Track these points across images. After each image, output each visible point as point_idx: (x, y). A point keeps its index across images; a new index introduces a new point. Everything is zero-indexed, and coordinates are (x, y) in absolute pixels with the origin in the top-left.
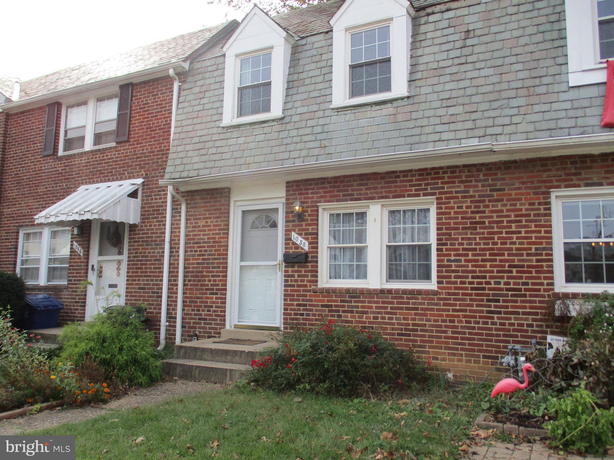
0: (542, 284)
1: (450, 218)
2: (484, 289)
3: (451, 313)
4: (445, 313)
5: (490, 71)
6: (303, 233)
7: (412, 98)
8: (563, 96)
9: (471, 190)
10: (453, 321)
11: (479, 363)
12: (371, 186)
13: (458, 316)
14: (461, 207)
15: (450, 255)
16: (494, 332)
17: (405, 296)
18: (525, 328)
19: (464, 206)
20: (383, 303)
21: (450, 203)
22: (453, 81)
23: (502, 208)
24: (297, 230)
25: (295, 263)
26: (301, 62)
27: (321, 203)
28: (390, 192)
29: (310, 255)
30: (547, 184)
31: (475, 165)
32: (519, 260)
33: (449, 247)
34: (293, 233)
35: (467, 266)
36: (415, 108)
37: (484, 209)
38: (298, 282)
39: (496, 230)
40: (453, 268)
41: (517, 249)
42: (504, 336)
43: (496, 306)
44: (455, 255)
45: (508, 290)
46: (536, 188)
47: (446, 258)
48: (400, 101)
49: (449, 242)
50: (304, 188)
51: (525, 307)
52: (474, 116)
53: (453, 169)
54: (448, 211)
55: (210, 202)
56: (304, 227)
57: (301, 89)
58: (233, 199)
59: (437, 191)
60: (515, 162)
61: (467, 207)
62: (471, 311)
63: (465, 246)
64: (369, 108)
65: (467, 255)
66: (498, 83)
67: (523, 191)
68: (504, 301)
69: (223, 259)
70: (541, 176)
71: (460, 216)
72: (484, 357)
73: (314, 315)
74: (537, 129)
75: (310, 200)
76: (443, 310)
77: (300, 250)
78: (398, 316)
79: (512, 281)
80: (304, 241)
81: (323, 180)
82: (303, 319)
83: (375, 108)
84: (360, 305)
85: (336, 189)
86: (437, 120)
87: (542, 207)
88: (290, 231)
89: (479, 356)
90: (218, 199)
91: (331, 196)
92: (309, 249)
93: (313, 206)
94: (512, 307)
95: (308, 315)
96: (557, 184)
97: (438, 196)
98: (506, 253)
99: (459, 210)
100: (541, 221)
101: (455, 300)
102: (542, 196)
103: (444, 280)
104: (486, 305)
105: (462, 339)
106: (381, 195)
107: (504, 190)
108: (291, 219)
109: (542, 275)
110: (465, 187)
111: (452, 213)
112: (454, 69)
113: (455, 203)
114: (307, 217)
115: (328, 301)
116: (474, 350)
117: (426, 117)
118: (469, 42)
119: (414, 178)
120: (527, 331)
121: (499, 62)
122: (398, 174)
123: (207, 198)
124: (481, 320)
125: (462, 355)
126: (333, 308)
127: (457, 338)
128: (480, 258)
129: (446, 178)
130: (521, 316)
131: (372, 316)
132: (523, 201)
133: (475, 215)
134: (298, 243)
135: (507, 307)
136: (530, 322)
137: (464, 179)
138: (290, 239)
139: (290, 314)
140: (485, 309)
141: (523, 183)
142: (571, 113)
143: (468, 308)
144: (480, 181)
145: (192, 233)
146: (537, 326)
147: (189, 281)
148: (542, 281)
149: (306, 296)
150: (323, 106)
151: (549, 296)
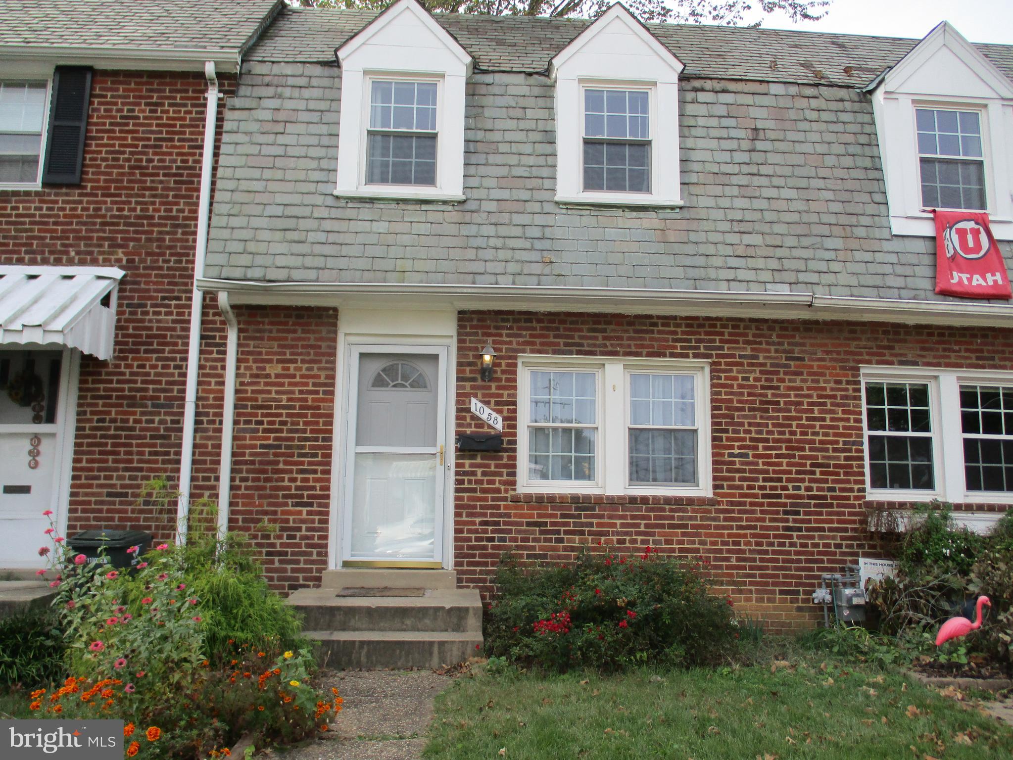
0: (851, 490)
1: (732, 394)
2: (779, 496)
3: (735, 531)
4: (726, 532)
5: (793, 194)
6: (493, 400)
7: (685, 210)
8: (887, 246)
9: (761, 355)
10: (739, 544)
11: (775, 602)
12: (612, 334)
13: (745, 536)
14: (747, 379)
15: (732, 447)
16: (794, 557)
17: (667, 507)
18: (833, 549)
19: (752, 377)
20: (633, 517)
21: (731, 371)
22: (744, 197)
23: (802, 384)
24: (480, 395)
25: (478, 451)
26: (488, 113)
27: (525, 352)
28: (643, 346)
29: (505, 439)
30: (856, 357)
31: (765, 321)
32: (824, 457)
33: (730, 435)
34: (474, 400)
35: (757, 464)
36: (694, 225)
37: (779, 384)
38: (483, 484)
39: (794, 414)
40: (738, 466)
41: (821, 442)
42: (807, 561)
43: (795, 521)
44: (739, 448)
45: (810, 497)
46: (843, 361)
47: (727, 451)
48: (668, 211)
49: (731, 428)
50: (493, 324)
51: (832, 521)
52: (779, 252)
53: (736, 322)
54: (729, 382)
55: (295, 332)
56: (494, 391)
57: (492, 159)
58: (343, 329)
59: (714, 352)
60: (817, 322)
61: (756, 379)
62: (762, 528)
63: (753, 435)
64: (619, 213)
65: (756, 448)
66: (806, 212)
67: (828, 364)
68: (806, 513)
69: (324, 439)
70: (848, 346)
71: (745, 391)
72: (782, 592)
73: (515, 540)
74: (861, 283)
75: (504, 347)
76: (724, 527)
77: (486, 430)
78: (657, 538)
79: (814, 485)
80: (494, 415)
81: (528, 317)
82: (493, 547)
83: (628, 214)
84: (595, 521)
85: (552, 333)
86: (729, 250)
87: (850, 387)
88: (468, 395)
89: (773, 592)
90: (313, 328)
91: (542, 344)
92: (503, 428)
93: (510, 358)
94: (816, 521)
95: (503, 540)
96: (867, 358)
97: (714, 359)
98: (807, 446)
99: (744, 383)
100: (849, 405)
101: (740, 512)
102: (850, 373)
103: (725, 484)
104: (782, 518)
105: (751, 568)
106: (628, 350)
107: (803, 359)
108: (468, 375)
109: (852, 478)
110: (753, 350)
111: (735, 387)
112: (744, 180)
113: (738, 372)
114: (499, 375)
115: (539, 516)
116: (767, 584)
117: (712, 243)
118: (759, 145)
119: (679, 330)
120: (834, 554)
121: (803, 183)
122: (655, 320)
123: (286, 324)
124: (776, 540)
125: (750, 591)
126: (549, 528)
127: (744, 568)
128: (774, 453)
129: (726, 334)
130: (827, 533)
131: (615, 538)
132: (828, 378)
133: (766, 391)
134: (484, 417)
135: (809, 521)
136: (838, 542)
137: (750, 338)
138: (468, 410)
139: (469, 539)
140: (781, 525)
141: (827, 353)
142: (899, 270)
143: (758, 524)
144: (773, 344)
145: (249, 388)
146: (847, 546)
147: (243, 480)
148: (852, 486)
149: (498, 507)
150: (539, 195)
151: (860, 506)
